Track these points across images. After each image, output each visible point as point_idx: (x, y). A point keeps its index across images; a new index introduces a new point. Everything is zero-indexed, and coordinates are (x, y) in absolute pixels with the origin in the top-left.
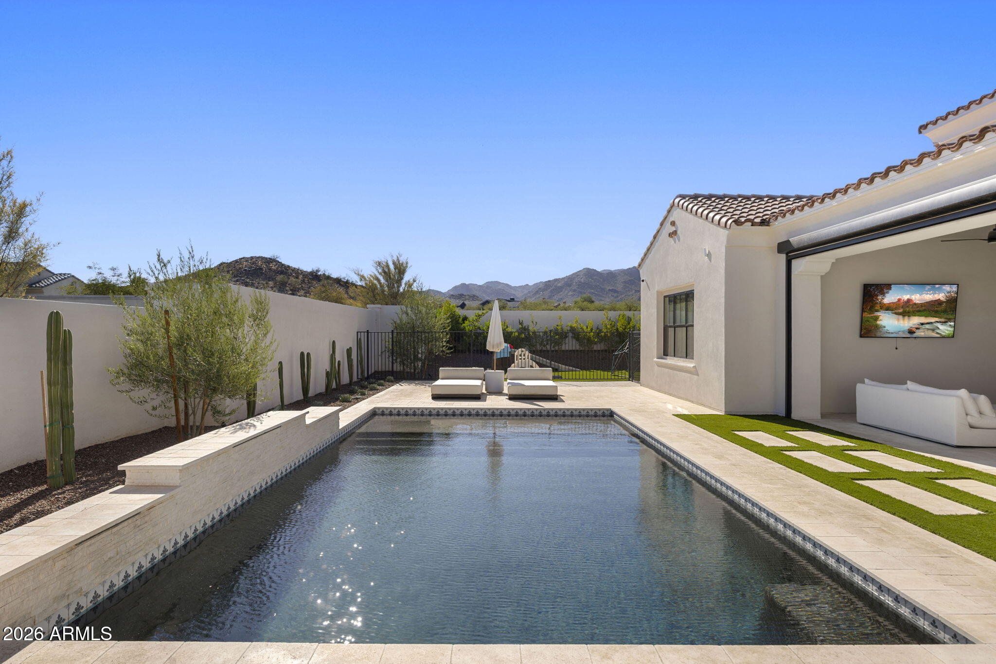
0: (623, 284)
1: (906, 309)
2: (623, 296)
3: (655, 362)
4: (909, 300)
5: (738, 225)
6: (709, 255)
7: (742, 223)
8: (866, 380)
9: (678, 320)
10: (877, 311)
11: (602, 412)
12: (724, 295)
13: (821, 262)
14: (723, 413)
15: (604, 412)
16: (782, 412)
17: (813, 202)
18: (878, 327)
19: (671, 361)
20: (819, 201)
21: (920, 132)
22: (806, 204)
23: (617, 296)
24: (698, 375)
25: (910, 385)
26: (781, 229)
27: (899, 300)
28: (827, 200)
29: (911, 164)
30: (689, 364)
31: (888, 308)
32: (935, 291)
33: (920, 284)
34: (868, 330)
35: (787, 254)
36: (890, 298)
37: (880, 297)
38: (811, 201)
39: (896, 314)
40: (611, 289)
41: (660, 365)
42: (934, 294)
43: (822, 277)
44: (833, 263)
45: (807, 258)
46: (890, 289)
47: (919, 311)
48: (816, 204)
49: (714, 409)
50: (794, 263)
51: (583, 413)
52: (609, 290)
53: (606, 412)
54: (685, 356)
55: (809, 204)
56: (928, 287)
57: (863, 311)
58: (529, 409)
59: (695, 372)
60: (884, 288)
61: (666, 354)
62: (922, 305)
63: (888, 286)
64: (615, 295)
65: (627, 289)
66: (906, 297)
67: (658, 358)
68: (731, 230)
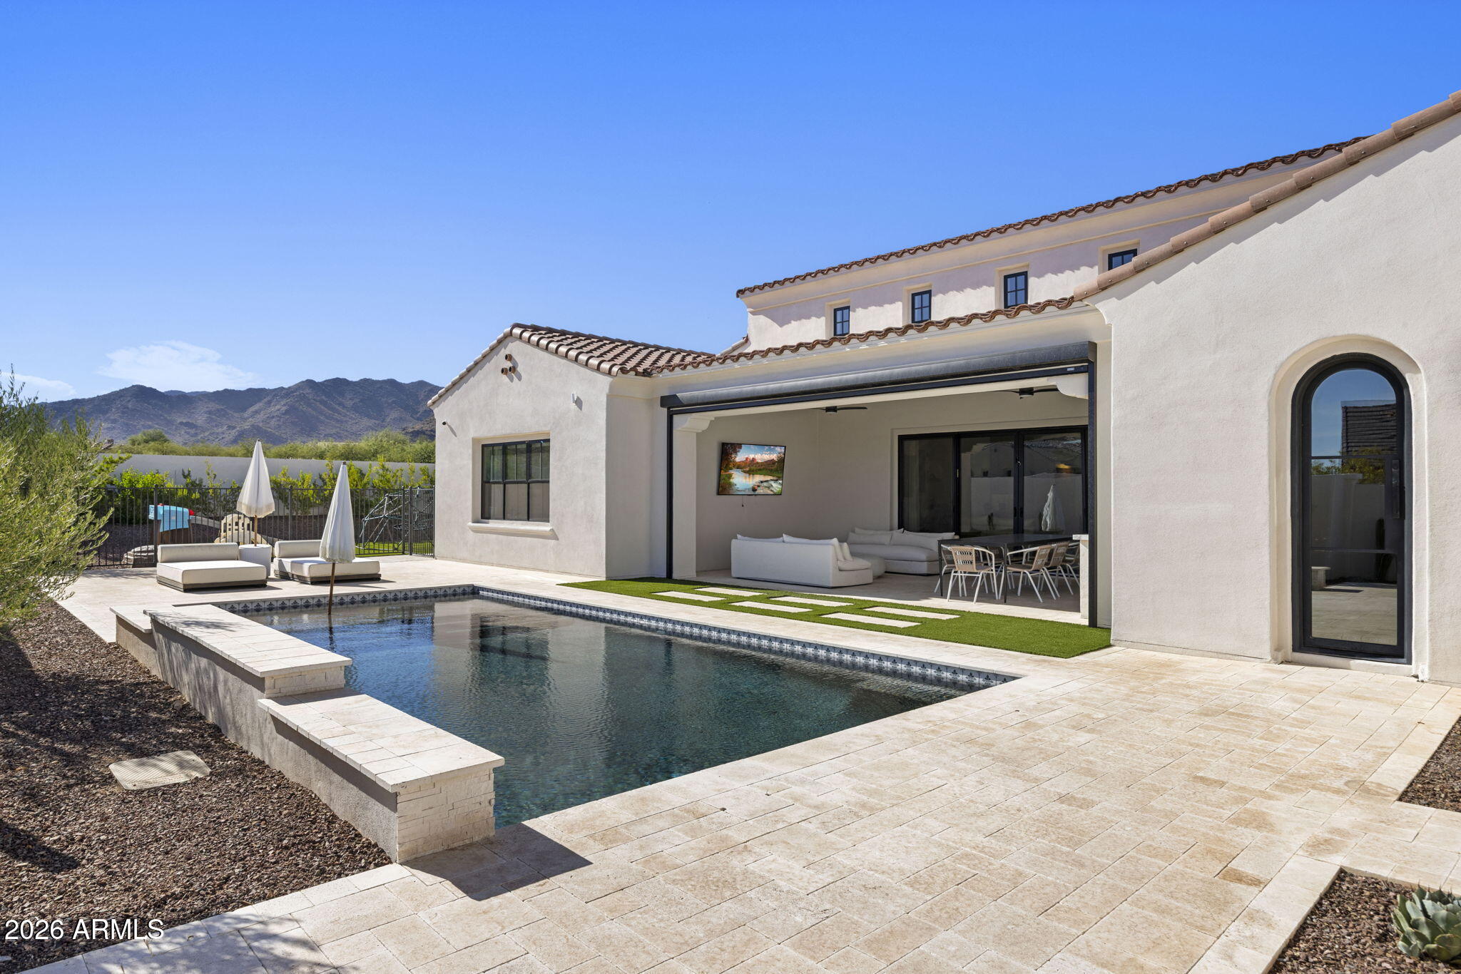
0: (206, 415)
1: (751, 468)
2: (207, 434)
3: (470, 528)
4: (754, 459)
5: (623, 373)
6: (578, 402)
7: (628, 371)
8: (739, 536)
9: (510, 474)
10: (731, 469)
11: (462, 589)
12: (604, 448)
13: (701, 421)
14: (604, 579)
15: (464, 590)
16: (664, 575)
17: (713, 360)
18: (731, 485)
19: (493, 524)
20: (721, 361)
21: (738, 296)
22: (704, 362)
23: (196, 434)
24: (557, 539)
25: (785, 537)
26: (666, 382)
27: (747, 459)
28: (728, 361)
29: (823, 345)
30: (544, 527)
31: (739, 466)
32: (772, 451)
33: (761, 445)
34: (724, 488)
35: (669, 409)
36: (740, 457)
37: (733, 456)
38: (710, 359)
39: (745, 472)
40: (184, 421)
41: (476, 531)
42: (770, 454)
43: (697, 434)
44: (711, 421)
45: (694, 414)
46: (741, 448)
47: (760, 470)
48: (715, 363)
49: (586, 576)
50: (676, 418)
51: (439, 592)
52: (181, 423)
53: (467, 589)
54: (526, 517)
55: (708, 363)
56: (767, 448)
57: (720, 469)
58: (358, 594)
59: (553, 536)
60: (736, 447)
61: (485, 515)
62: (762, 464)
63: (740, 446)
64: (193, 431)
65: (214, 424)
66: (751, 456)
67: (474, 522)
68: (616, 378)
